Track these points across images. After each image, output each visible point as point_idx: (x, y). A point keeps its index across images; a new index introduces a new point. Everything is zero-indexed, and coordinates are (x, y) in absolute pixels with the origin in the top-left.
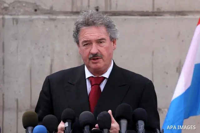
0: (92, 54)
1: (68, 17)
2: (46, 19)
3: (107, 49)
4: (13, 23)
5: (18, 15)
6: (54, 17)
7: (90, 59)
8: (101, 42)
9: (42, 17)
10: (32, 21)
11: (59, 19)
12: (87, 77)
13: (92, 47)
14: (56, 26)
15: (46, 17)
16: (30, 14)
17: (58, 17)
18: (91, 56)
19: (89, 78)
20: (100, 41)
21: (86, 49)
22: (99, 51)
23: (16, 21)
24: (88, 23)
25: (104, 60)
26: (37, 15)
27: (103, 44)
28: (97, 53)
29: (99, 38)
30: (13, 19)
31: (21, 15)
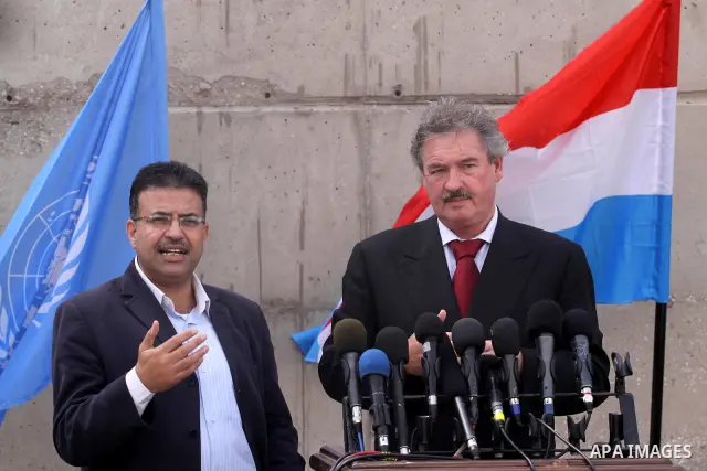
0: (448, 191)
1: (336, 109)
2: (289, 114)
3: (482, 179)
4: (221, 124)
5: (230, 106)
6: (307, 109)
7: (446, 201)
8: (470, 166)
9: (281, 109)
10: (260, 117)
11: (317, 112)
12: (445, 241)
13: (448, 177)
14: (311, 129)
15: (290, 109)
16: (255, 103)
17: (315, 109)
18: (448, 195)
19: (449, 244)
20: (465, 164)
21: (437, 180)
22: (464, 183)
23: (227, 119)
24: (438, 127)
25: (474, 203)
26: (269, 104)
27: (473, 170)
28: (460, 188)
29: (464, 157)
30: (221, 114)
31: (236, 105)
